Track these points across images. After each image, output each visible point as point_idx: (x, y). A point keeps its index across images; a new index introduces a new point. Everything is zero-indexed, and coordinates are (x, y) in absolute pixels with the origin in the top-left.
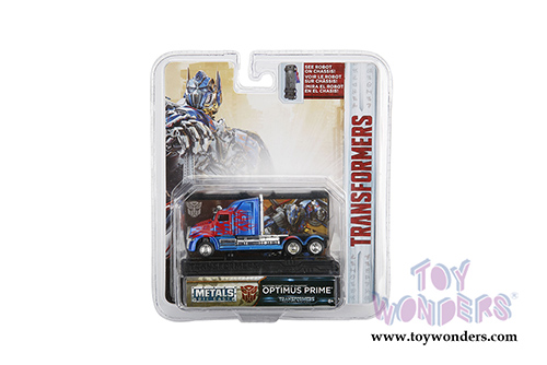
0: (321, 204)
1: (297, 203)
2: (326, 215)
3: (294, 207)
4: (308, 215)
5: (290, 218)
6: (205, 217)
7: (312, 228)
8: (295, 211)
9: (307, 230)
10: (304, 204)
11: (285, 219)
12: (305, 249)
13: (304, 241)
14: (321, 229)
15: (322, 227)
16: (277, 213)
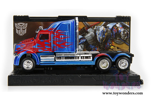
0: (124, 27)
1: (105, 26)
2: (128, 35)
3: (102, 28)
4: (114, 36)
5: (99, 37)
6: (30, 35)
7: (117, 45)
8: (103, 32)
9: (112, 47)
10: (110, 26)
11: (95, 37)
12: (114, 65)
13: (113, 57)
14: (124, 47)
15: (124, 45)
16: (88, 33)
